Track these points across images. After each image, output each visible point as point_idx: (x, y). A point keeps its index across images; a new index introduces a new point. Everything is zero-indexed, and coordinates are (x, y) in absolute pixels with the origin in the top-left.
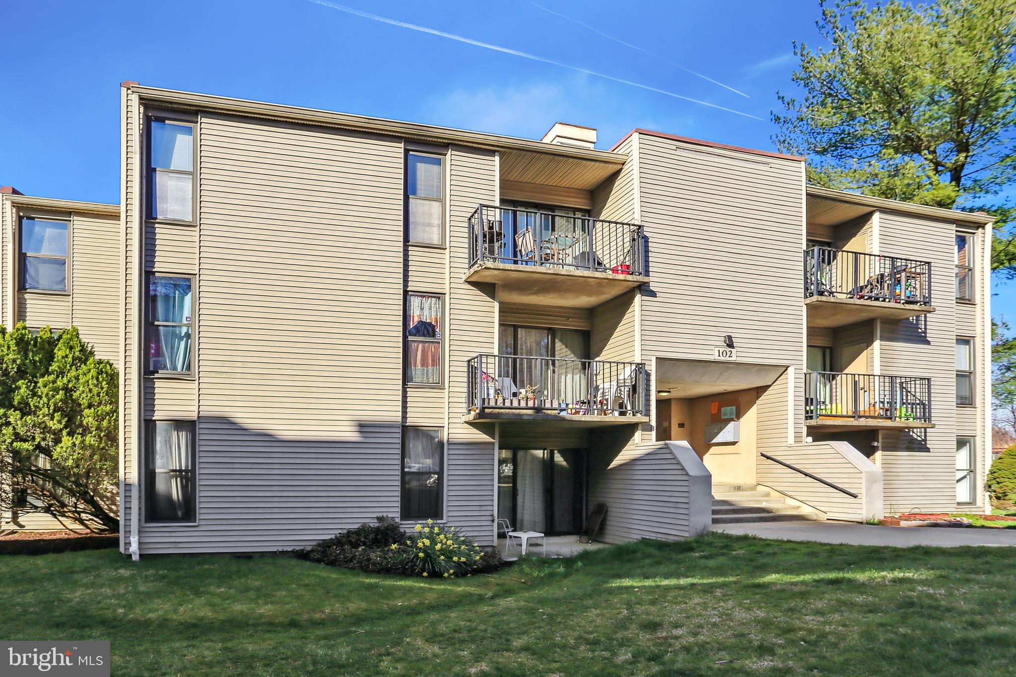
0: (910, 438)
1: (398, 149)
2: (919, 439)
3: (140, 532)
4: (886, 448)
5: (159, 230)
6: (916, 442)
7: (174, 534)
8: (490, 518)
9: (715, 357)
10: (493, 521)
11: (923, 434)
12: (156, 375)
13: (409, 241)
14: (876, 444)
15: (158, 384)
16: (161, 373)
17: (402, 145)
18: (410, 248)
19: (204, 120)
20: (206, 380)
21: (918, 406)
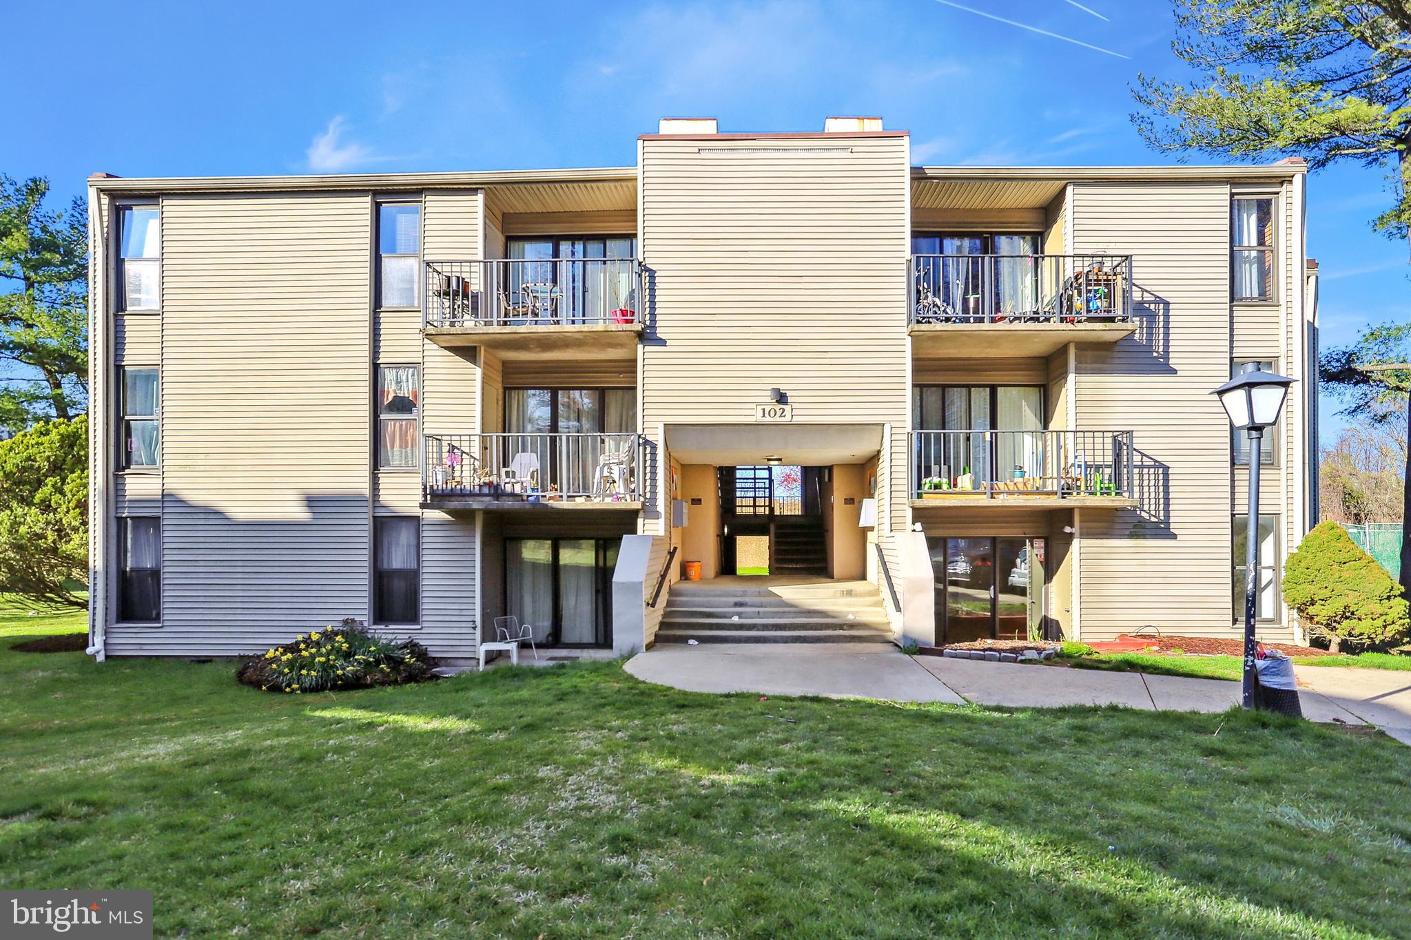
0: (1135, 520)
1: (364, 205)
2: (1153, 519)
3: (106, 633)
4: (1085, 535)
5: (129, 322)
6: (1148, 526)
7: (139, 635)
8: (471, 625)
9: (759, 418)
10: (474, 628)
11: (1162, 513)
12: (127, 471)
13: (381, 307)
14: (1068, 530)
15: (129, 480)
16: (134, 468)
17: (369, 199)
18: (382, 315)
19: (166, 202)
20: (171, 474)
21: (1152, 471)
